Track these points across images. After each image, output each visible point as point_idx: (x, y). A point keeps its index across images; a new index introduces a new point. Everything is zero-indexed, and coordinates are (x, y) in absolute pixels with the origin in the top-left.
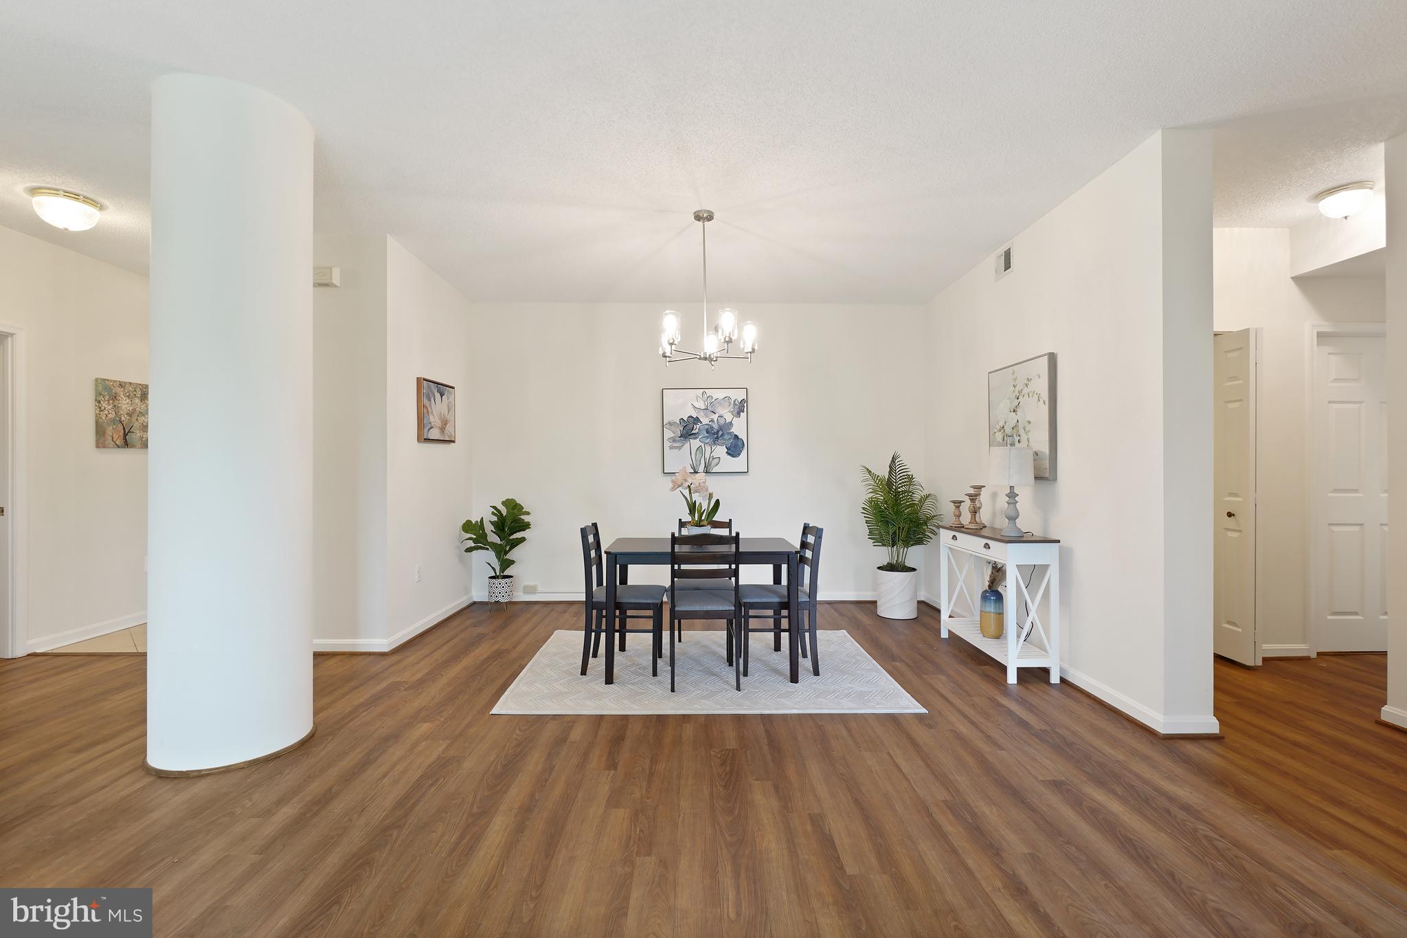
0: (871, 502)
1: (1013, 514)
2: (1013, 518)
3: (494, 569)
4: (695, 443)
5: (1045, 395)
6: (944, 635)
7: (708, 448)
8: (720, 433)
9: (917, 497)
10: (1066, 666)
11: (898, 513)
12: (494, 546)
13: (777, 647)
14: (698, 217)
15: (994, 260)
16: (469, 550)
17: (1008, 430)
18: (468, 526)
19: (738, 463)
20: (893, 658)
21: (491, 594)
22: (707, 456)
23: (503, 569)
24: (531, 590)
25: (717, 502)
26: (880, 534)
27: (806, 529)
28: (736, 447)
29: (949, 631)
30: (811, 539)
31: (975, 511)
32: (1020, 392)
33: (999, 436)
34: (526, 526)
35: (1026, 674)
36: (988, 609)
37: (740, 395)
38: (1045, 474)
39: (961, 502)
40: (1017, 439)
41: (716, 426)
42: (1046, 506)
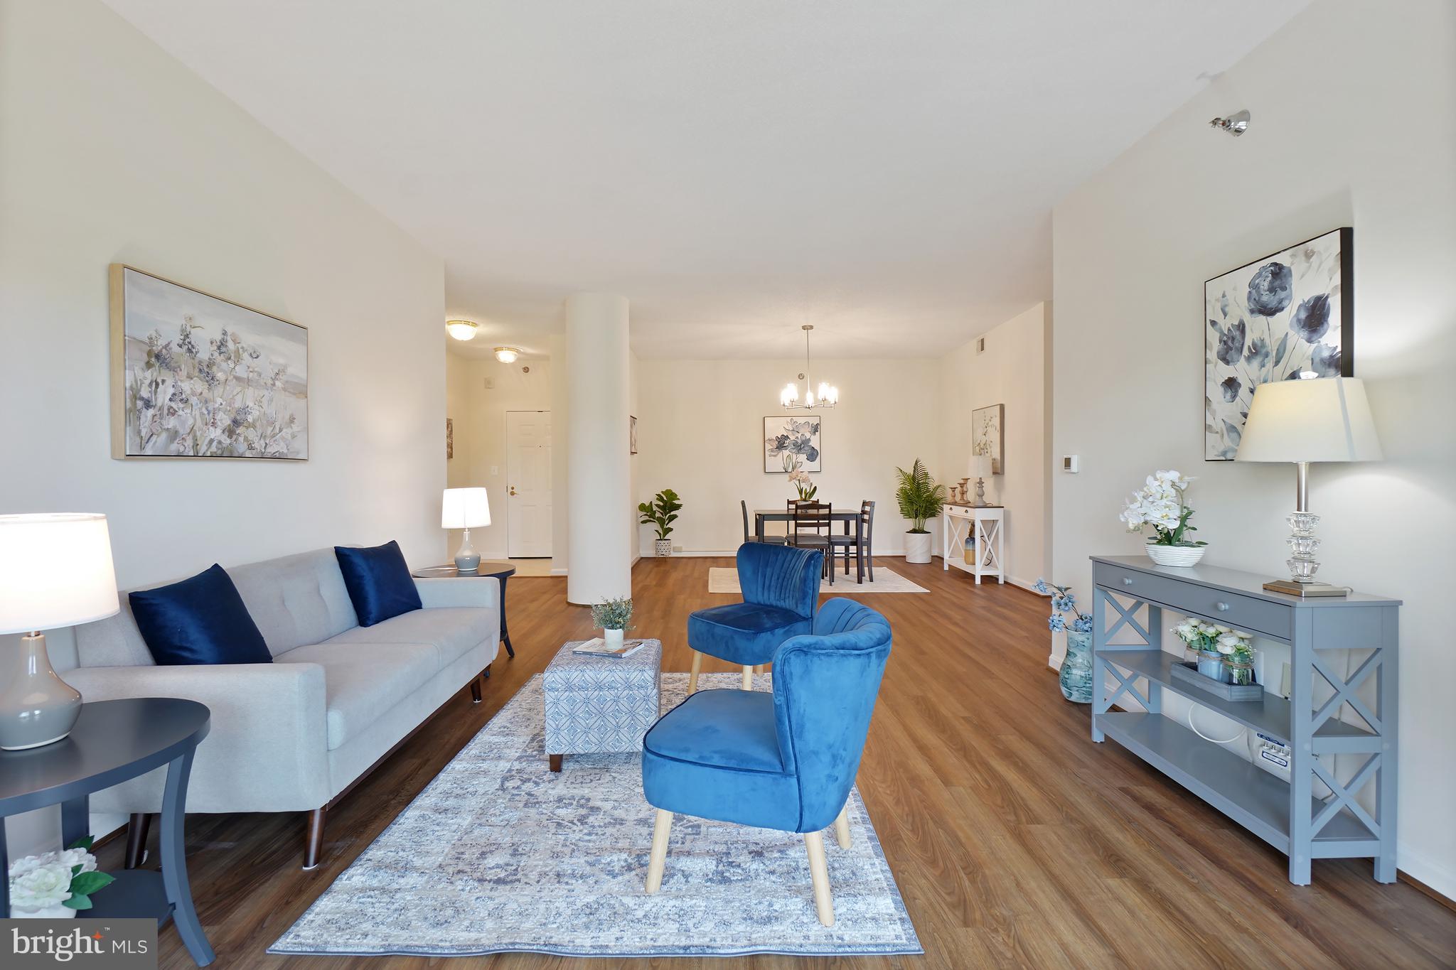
0: (902, 490)
1: (980, 493)
2: (981, 496)
3: (660, 534)
4: (786, 453)
5: (998, 428)
6: (946, 568)
7: (794, 456)
8: (803, 446)
9: (931, 487)
10: (1007, 575)
11: (919, 496)
12: (659, 519)
13: (847, 573)
14: (804, 328)
15: (975, 344)
16: (644, 522)
17: (982, 446)
18: (642, 507)
19: (815, 466)
20: (914, 577)
21: (657, 551)
22: (794, 461)
23: (666, 533)
24: (676, 550)
25: (815, 488)
26: (908, 511)
27: (864, 504)
28: (813, 455)
29: (949, 565)
30: (867, 508)
31: (963, 493)
32: (987, 424)
33: (977, 448)
34: (678, 507)
35: (985, 579)
36: (968, 548)
37: (815, 421)
38: (998, 471)
39: (955, 488)
40: (986, 450)
41: (799, 442)
42: (999, 488)
